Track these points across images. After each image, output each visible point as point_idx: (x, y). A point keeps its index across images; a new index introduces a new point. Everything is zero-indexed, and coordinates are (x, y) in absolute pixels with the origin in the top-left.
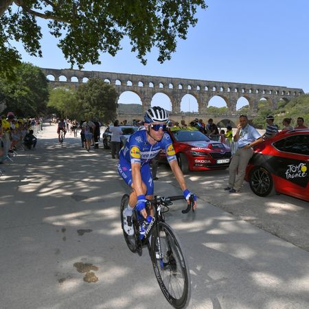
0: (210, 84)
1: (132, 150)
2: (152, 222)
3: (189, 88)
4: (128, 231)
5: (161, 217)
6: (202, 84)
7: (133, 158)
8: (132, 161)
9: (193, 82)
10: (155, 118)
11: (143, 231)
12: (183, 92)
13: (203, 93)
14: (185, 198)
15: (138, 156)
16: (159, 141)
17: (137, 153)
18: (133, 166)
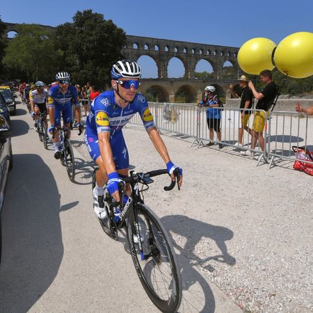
0: (197, 47)
1: (98, 117)
2: (128, 202)
3: (176, 50)
4: (100, 213)
5: (139, 196)
6: (189, 46)
7: (99, 126)
8: (99, 130)
9: (179, 44)
10: (125, 72)
11: (118, 212)
12: (170, 55)
13: (190, 56)
14: (168, 173)
15: (106, 123)
16: (131, 102)
17: (104, 119)
18: (100, 136)
